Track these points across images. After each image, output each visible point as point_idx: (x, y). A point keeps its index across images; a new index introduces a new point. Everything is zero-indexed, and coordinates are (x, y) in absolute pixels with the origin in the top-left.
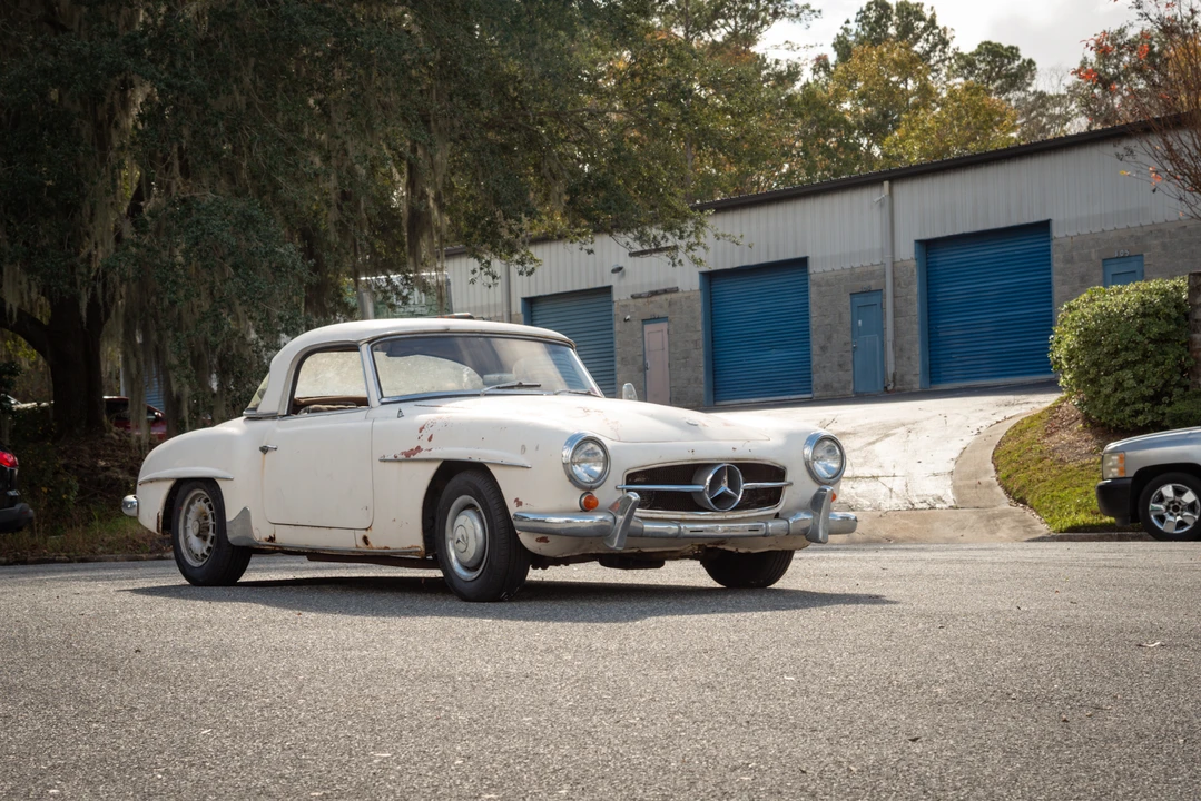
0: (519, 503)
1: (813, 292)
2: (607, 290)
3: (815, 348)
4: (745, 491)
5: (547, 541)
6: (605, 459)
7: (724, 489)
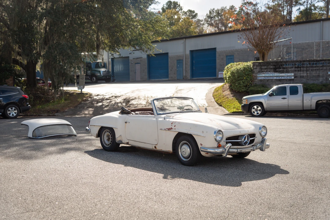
0: (201, 145)
1: (169, 60)
2: (128, 57)
3: (169, 70)
4: (250, 140)
5: (208, 154)
6: (222, 135)
7: (246, 140)
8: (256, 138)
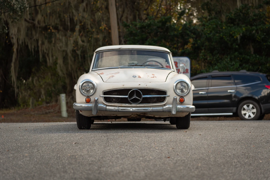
4: (143, 98)
5: (82, 112)
6: (94, 87)
7: (135, 97)
8: (169, 96)
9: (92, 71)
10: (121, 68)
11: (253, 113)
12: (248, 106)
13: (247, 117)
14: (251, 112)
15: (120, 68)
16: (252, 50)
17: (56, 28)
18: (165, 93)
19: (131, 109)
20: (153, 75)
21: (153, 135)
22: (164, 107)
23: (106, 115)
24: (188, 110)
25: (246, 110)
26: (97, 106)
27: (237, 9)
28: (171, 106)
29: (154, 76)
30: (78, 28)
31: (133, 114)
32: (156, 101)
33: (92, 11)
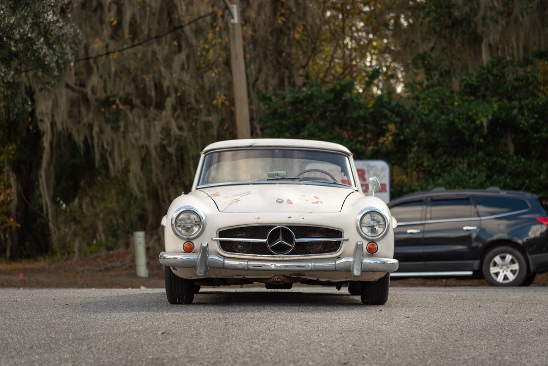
4: (296, 243)
5: (176, 270)
6: (200, 222)
7: (280, 241)
8: (347, 240)
9: (197, 189)
10: (253, 184)
11: (512, 271)
12: (503, 258)
13: (500, 279)
14: (509, 270)
15: (251, 184)
16: (511, 148)
17: (127, 102)
18: (340, 234)
19: (273, 265)
20: (317, 198)
21: (315, 317)
22: (337, 262)
23: (224, 277)
24: (385, 268)
25: (498, 265)
26: (206, 258)
27: (482, 68)
28: (351, 260)
29: (317, 200)
30: (170, 102)
31: (276, 275)
32: (322, 249)
33: (198, 69)
